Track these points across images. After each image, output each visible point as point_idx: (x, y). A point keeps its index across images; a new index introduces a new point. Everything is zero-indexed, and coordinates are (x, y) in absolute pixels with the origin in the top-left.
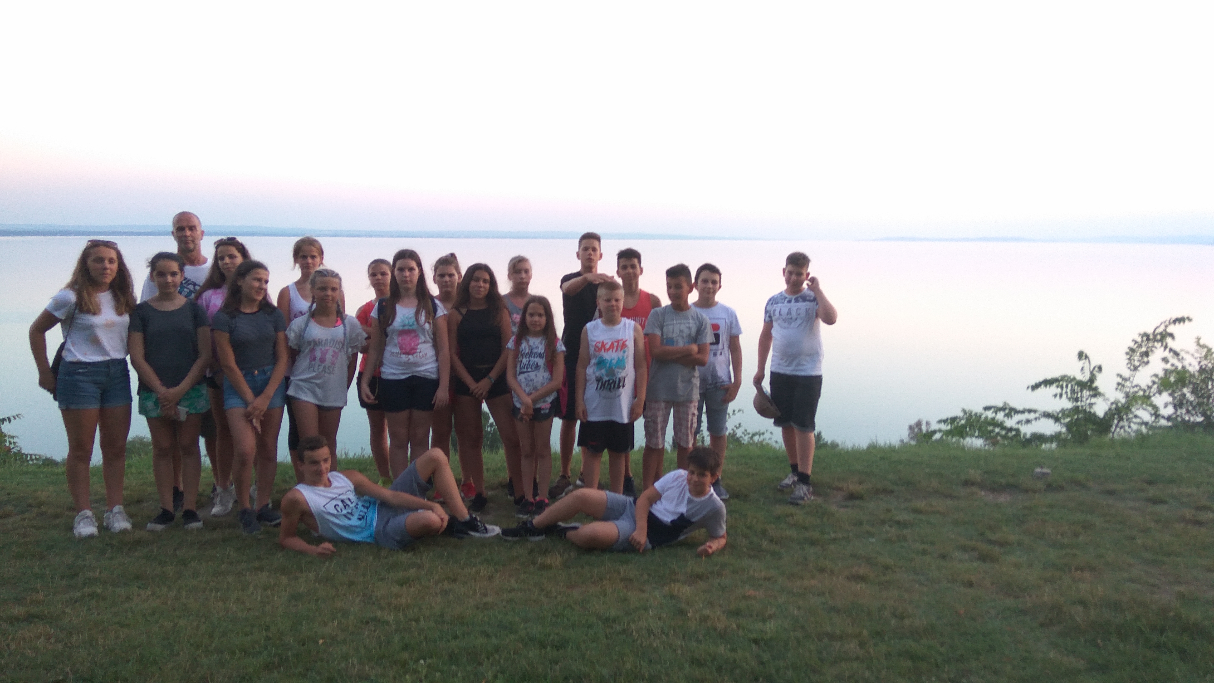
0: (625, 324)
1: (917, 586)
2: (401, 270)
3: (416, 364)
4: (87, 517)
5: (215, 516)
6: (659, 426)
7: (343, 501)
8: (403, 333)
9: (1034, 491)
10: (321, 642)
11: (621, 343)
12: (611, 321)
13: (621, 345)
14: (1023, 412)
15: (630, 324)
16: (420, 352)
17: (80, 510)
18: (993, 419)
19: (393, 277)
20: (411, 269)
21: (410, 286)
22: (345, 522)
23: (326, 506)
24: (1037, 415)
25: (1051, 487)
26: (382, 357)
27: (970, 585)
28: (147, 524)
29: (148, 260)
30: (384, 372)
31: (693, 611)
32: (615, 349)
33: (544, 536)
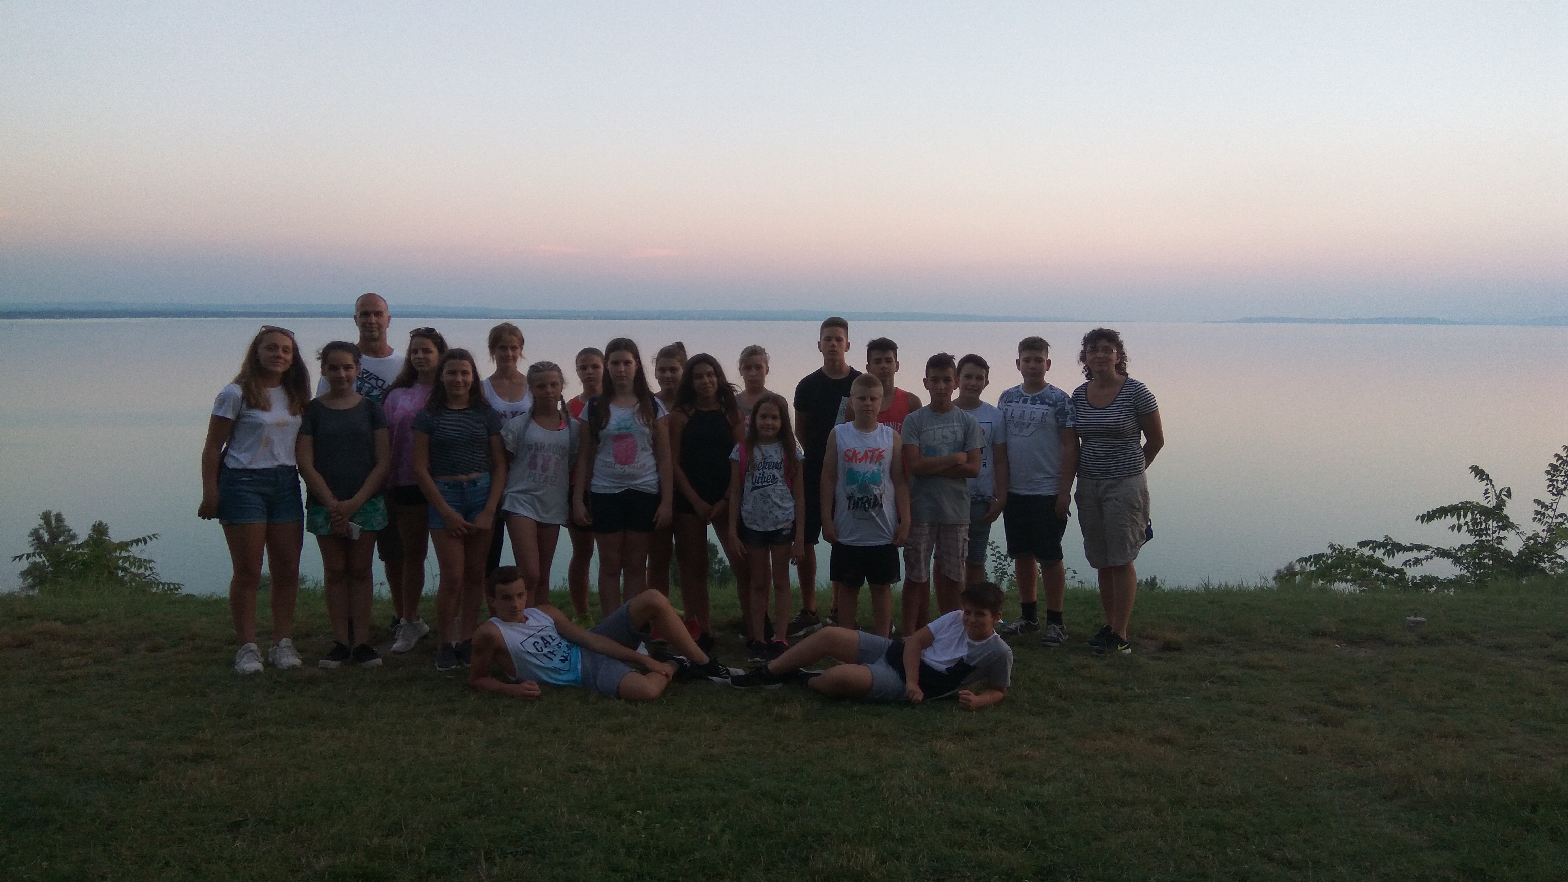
0: (882, 430)
1: (1236, 751)
2: (616, 363)
3: (633, 477)
4: (251, 651)
5: (395, 652)
6: (922, 555)
7: (543, 638)
8: (618, 438)
9: (1404, 645)
10: (525, 789)
11: (877, 453)
12: (865, 425)
13: (876, 456)
14: (1409, 549)
15: (887, 432)
16: (637, 463)
17: (244, 642)
18: (1372, 557)
19: (606, 370)
20: (627, 363)
21: (626, 382)
22: (545, 663)
23: (523, 644)
24: (1428, 553)
25: (1424, 640)
26: (593, 468)
27: (1303, 751)
28: (319, 661)
29: (318, 352)
30: (595, 485)
31: (956, 770)
32: (869, 460)
33: (781, 684)
